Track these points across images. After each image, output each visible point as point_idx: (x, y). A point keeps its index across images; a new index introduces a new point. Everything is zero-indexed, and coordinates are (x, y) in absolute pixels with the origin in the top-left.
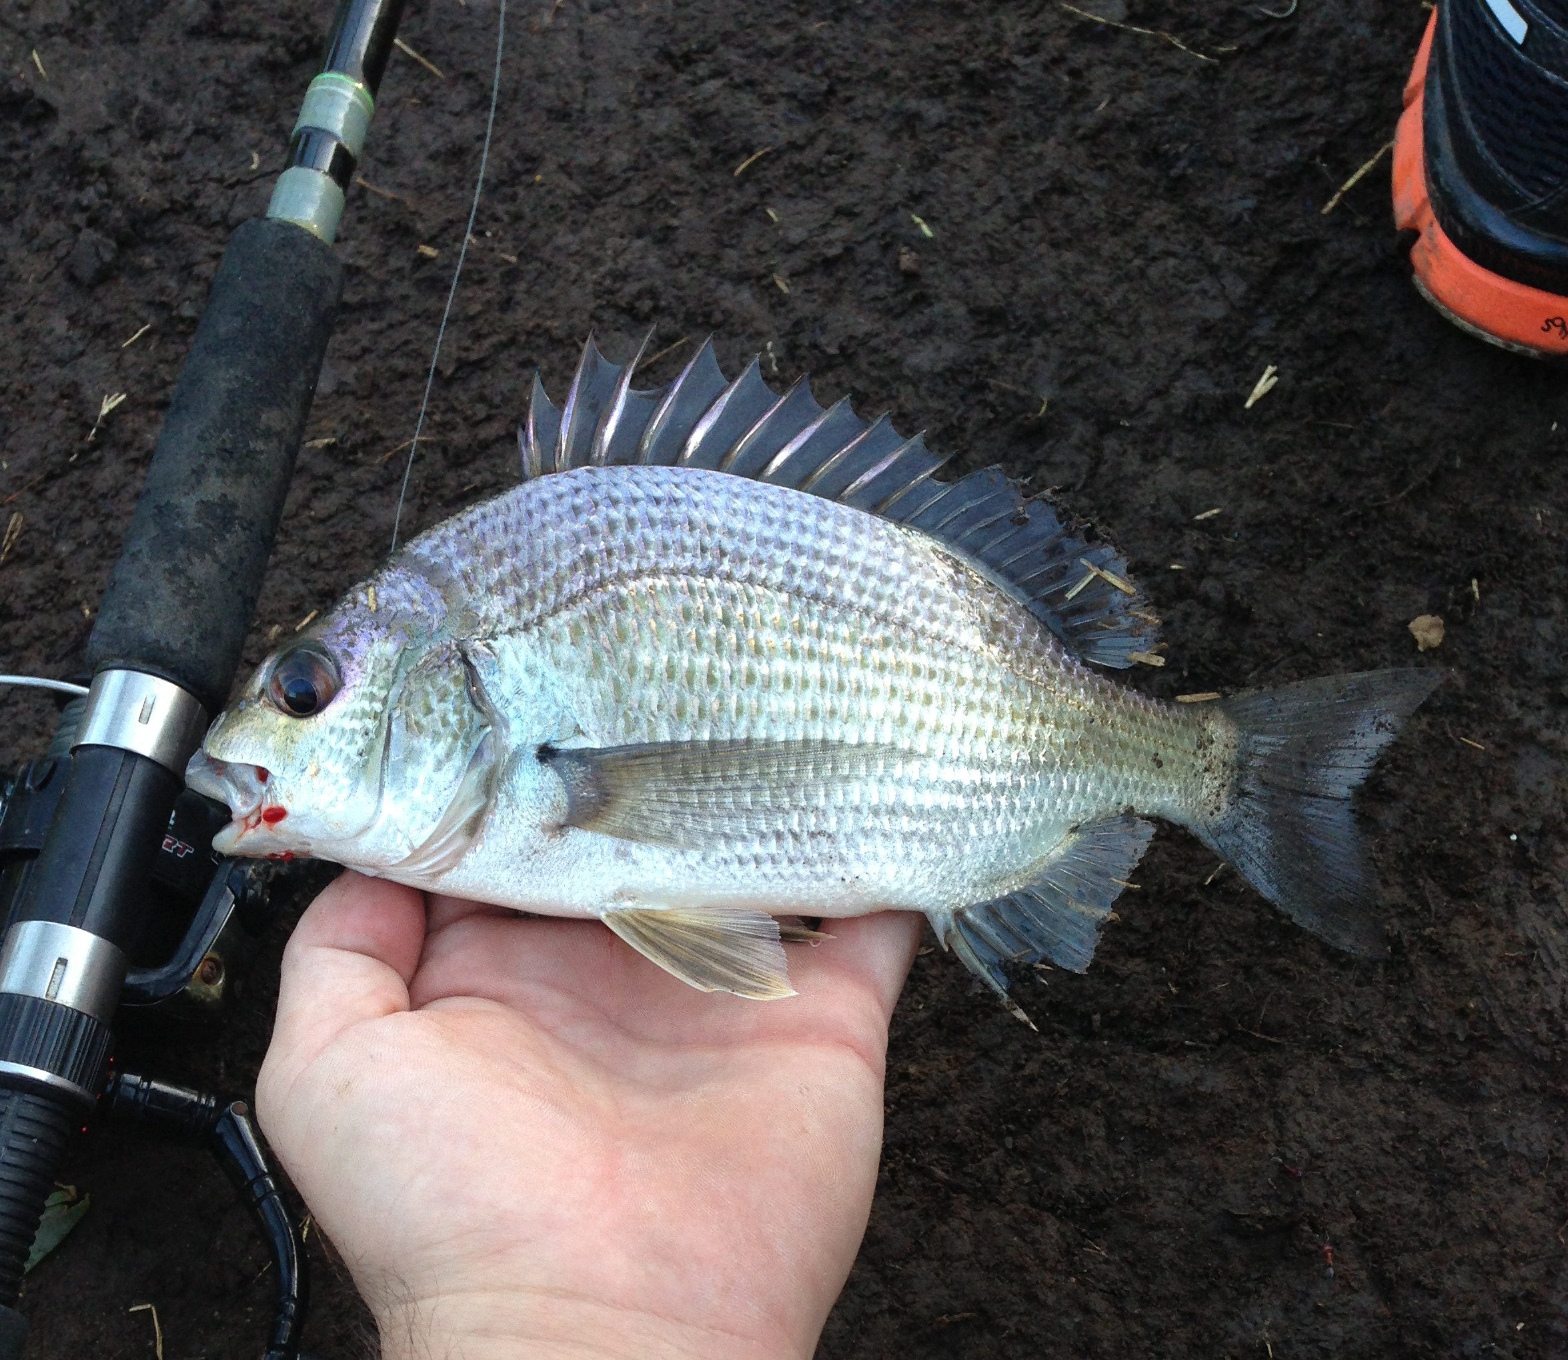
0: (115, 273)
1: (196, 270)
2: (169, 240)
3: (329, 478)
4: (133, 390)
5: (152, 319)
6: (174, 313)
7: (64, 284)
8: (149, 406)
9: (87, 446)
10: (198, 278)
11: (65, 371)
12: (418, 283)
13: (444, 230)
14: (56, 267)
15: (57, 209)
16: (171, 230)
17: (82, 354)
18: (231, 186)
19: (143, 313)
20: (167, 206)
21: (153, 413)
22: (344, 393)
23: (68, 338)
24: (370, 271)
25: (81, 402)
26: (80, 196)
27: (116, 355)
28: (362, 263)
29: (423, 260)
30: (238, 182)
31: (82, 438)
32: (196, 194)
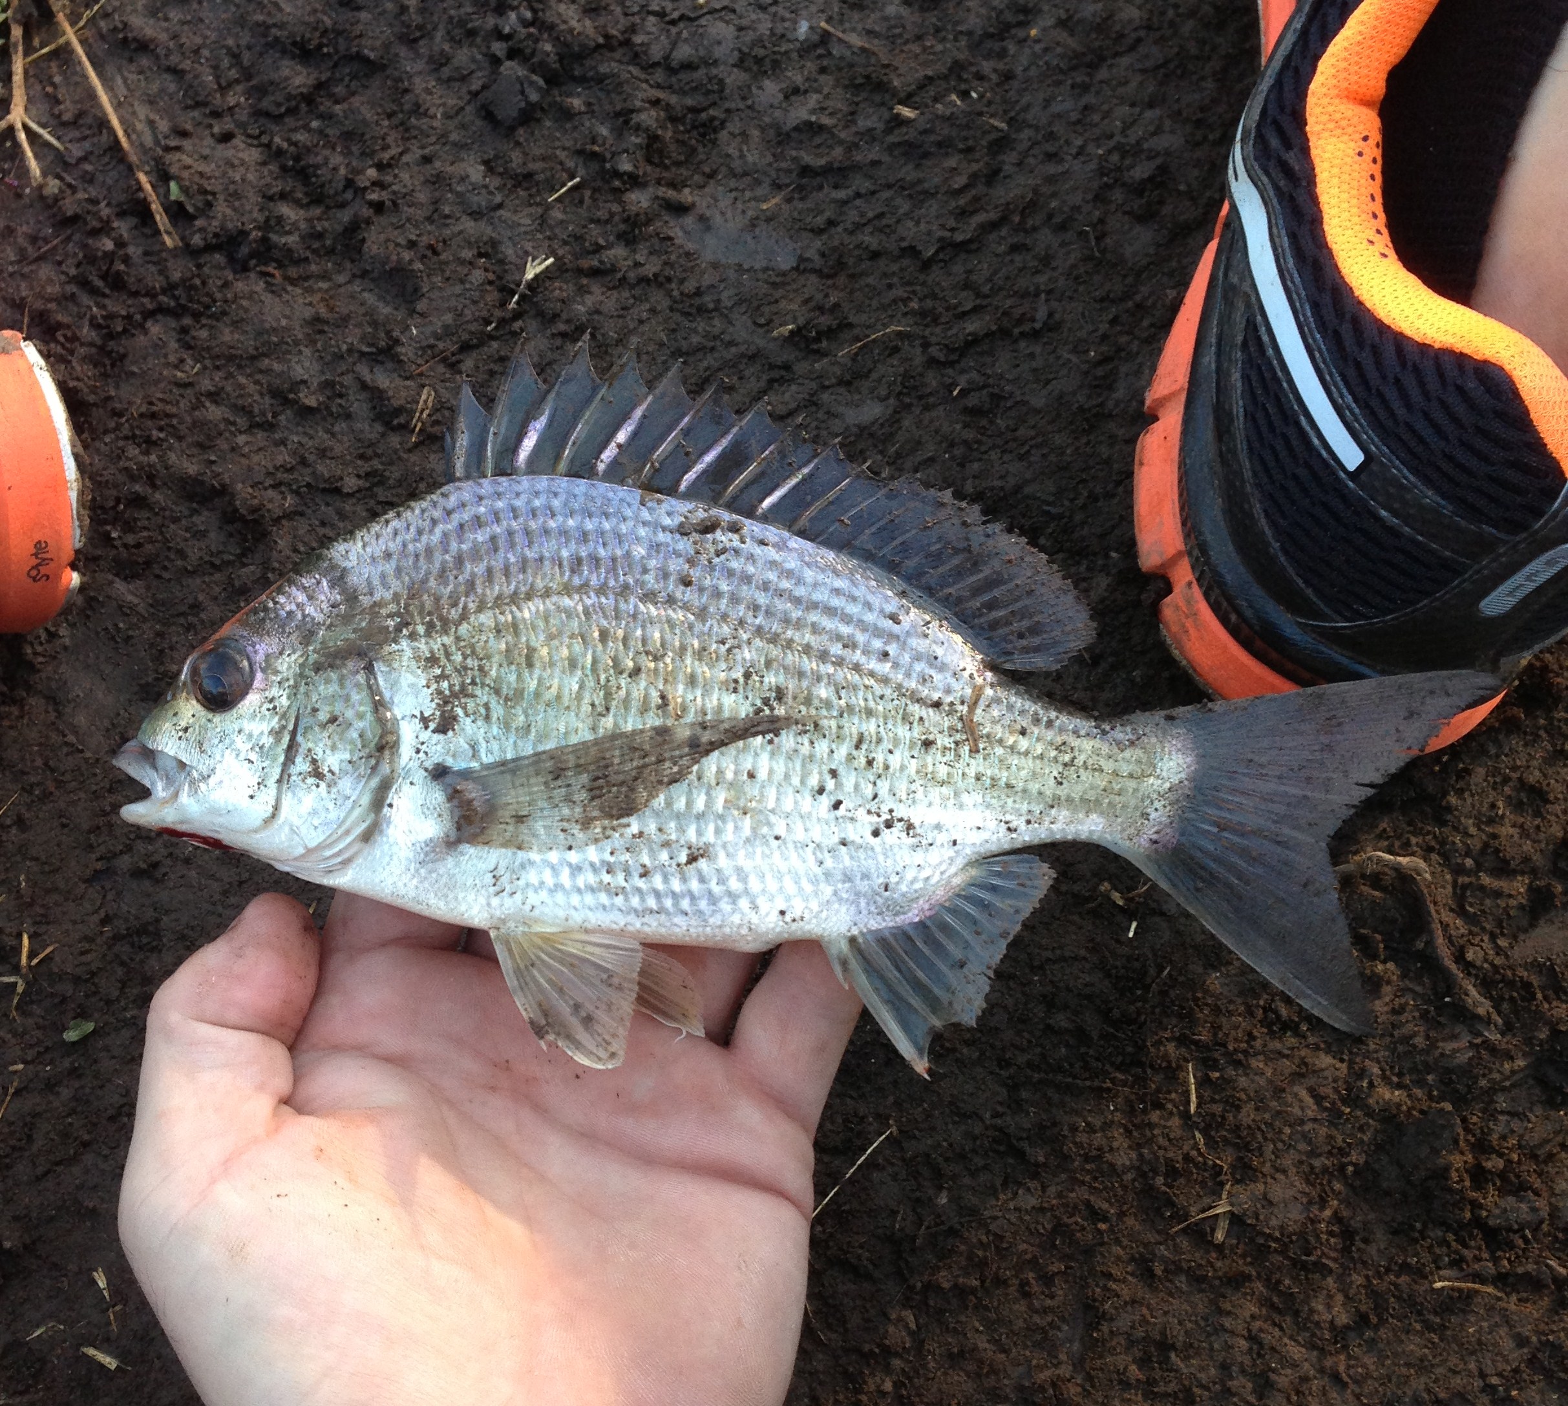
0: (538, 114)
1: (636, 118)
2: (600, 80)
3: (787, 367)
4: (560, 252)
5: (581, 171)
6: (608, 166)
7: (479, 122)
8: (580, 271)
9: (509, 315)
10: (638, 128)
11: (482, 224)
12: (890, 148)
13: (921, 87)
14: (469, 102)
15: (472, 33)
16: (603, 69)
17: (500, 206)
18: (673, 23)
19: (570, 164)
20: (601, 40)
21: (585, 281)
22: (805, 270)
23: (486, 187)
24: (835, 131)
25: (501, 262)
26: (500, 21)
27: (540, 210)
28: (826, 121)
29: (899, 122)
30: (682, 17)
31: (503, 304)
32: (633, 29)
